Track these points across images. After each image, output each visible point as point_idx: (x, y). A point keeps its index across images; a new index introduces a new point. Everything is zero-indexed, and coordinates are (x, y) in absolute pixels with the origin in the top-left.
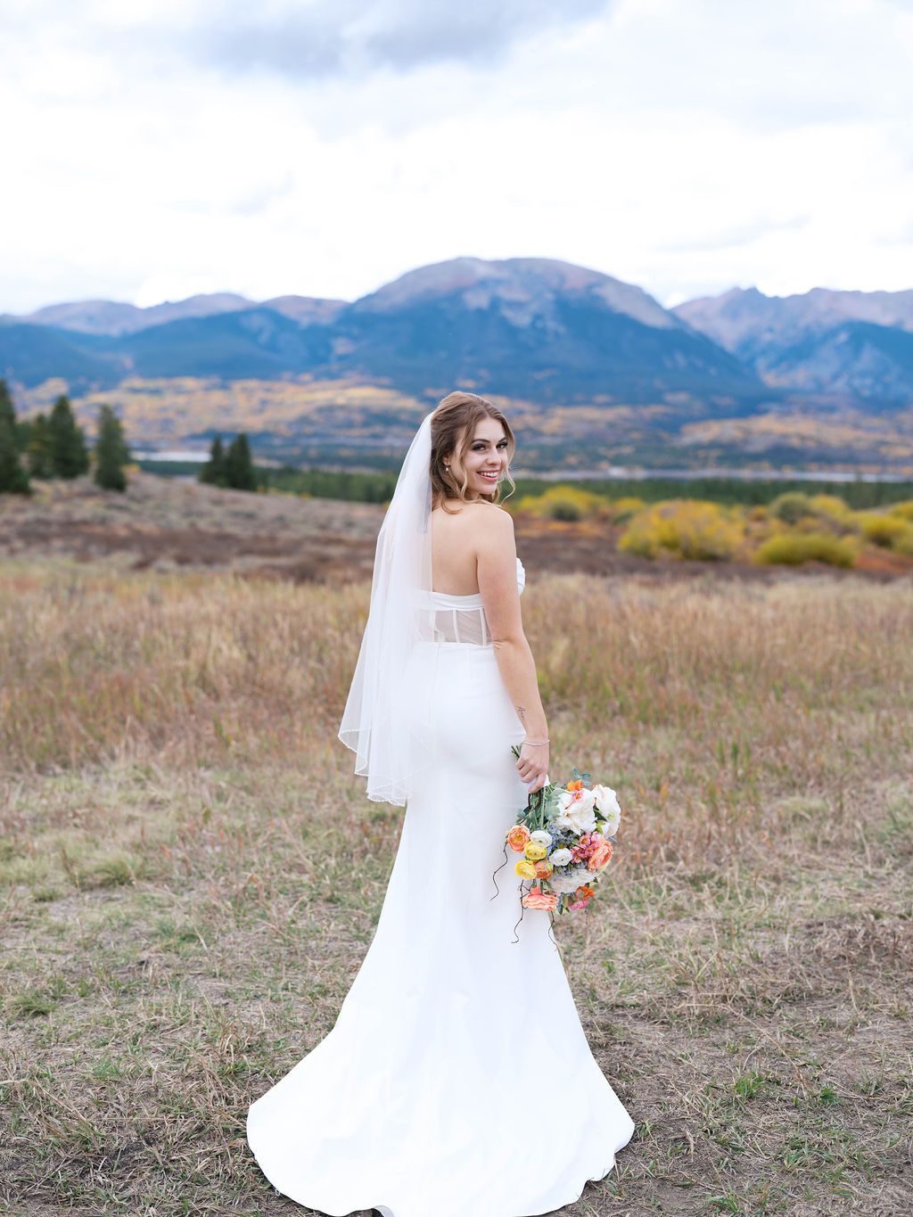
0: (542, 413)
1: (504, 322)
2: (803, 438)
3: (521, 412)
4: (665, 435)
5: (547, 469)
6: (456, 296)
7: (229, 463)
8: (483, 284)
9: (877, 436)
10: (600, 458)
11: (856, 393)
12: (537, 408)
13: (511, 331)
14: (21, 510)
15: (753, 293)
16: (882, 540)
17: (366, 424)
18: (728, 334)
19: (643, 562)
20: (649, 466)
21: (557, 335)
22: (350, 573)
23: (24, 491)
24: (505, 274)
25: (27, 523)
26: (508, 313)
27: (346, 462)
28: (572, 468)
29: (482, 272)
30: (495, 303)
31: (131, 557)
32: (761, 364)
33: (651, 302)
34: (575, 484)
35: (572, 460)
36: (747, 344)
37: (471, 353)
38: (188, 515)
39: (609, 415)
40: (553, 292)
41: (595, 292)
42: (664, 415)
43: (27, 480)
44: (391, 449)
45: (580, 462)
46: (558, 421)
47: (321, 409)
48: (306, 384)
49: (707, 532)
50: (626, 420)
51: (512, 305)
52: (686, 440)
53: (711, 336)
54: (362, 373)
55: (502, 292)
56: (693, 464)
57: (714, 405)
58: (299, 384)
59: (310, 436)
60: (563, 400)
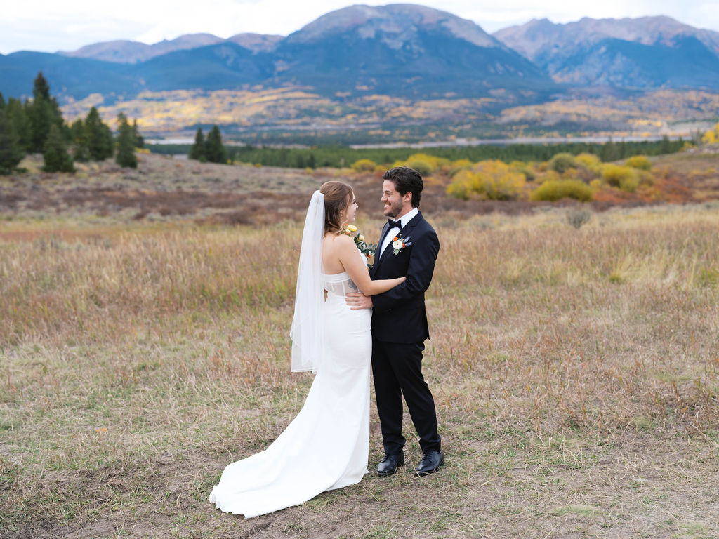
0: (412, 105)
1: (385, 46)
2: (579, 115)
3: (398, 105)
4: (491, 117)
5: (417, 141)
6: (353, 30)
7: (208, 145)
8: (370, 22)
9: (627, 113)
10: (450, 133)
11: (612, 84)
12: (408, 102)
13: (391, 52)
14: (68, 183)
15: (545, 22)
16: (614, 181)
17: (298, 117)
18: (530, 50)
19: (460, 201)
20: (481, 138)
21: (419, 53)
22: (270, 217)
23: (70, 170)
24: (385, 16)
25: (71, 191)
26: (388, 41)
27: (286, 141)
28: (432, 140)
29: (369, 14)
30: (379, 34)
31: (133, 212)
32: (551, 68)
33: (479, 30)
34: (430, 151)
35: (432, 135)
36: (542, 56)
37: (364, 68)
38: (177, 181)
39: (455, 105)
40: (416, 26)
41: (444, 24)
42: (490, 103)
43: (72, 163)
44: (316, 131)
45: (437, 136)
46: (422, 110)
47: (269, 108)
48: (258, 91)
49: (502, 181)
50: (466, 108)
51: (390, 35)
52: (505, 120)
53: (519, 51)
54: (295, 83)
55: (383, 27)
56: (510, 134)
57: (522, 97)
58: (254, 91)
59: (263, 125)
60: (425, 96)
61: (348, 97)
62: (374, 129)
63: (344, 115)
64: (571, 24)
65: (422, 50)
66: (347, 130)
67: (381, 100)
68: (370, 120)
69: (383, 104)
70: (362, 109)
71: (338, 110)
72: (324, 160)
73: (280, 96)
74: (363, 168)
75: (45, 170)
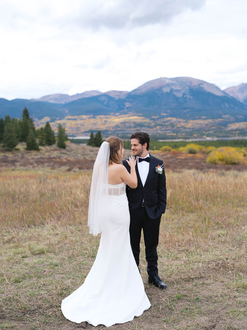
0: (186, 122)
1: (174, 95)
3: (180, 122)
4: (223, 128)
5: (188, 138)
6: (160, 89)
7: (96, 139)
8: (168, 85)
10: (204, 135)
12: (185, 121)
13: (177, 99)
14: (37, 155)
17: (135, 127)
18: (241, 97)
19: (214, 165)
20: (218, 137)
21: (190, 99)
23: (37, 149)
24: (174, 82)
25: (38, 159)
26: (175, 93)
28: (195, 138)
29: (168, 81)
30: (172, 91)
31: (67, 168)
33: (217, 88)
34: (196, 143)
35: (195, 135)
37: (165, 105)
38: (83, 155)
39: (206, 122)
40: (188, 87)
41: (201, 86)
42: (222, 121)
43: (38, 146)
45: (198, 136)
46: (191, 124)
47: (122, 123)
48: (117, 116)
49: (233, 156)
50: (211, 123)
51: (176, 91)
52: (229, 129)
53: (236, 97)
54: (134, 112)
55: (174, 87)
56: (231, 135)
57: (237, 118)
58: (115, 116)
59: (119, 131)
60: (192, 118)
61: (157, 119)
62: (169, 133)
63: (155, 126)
66: (157, 133)
67: (172, 120)
68: (167, 129)
69: (173, 121)
70: (164, 124)
71: (153, 124)
73: (127, 118)
74: (166, 150)
75: (27, 149)
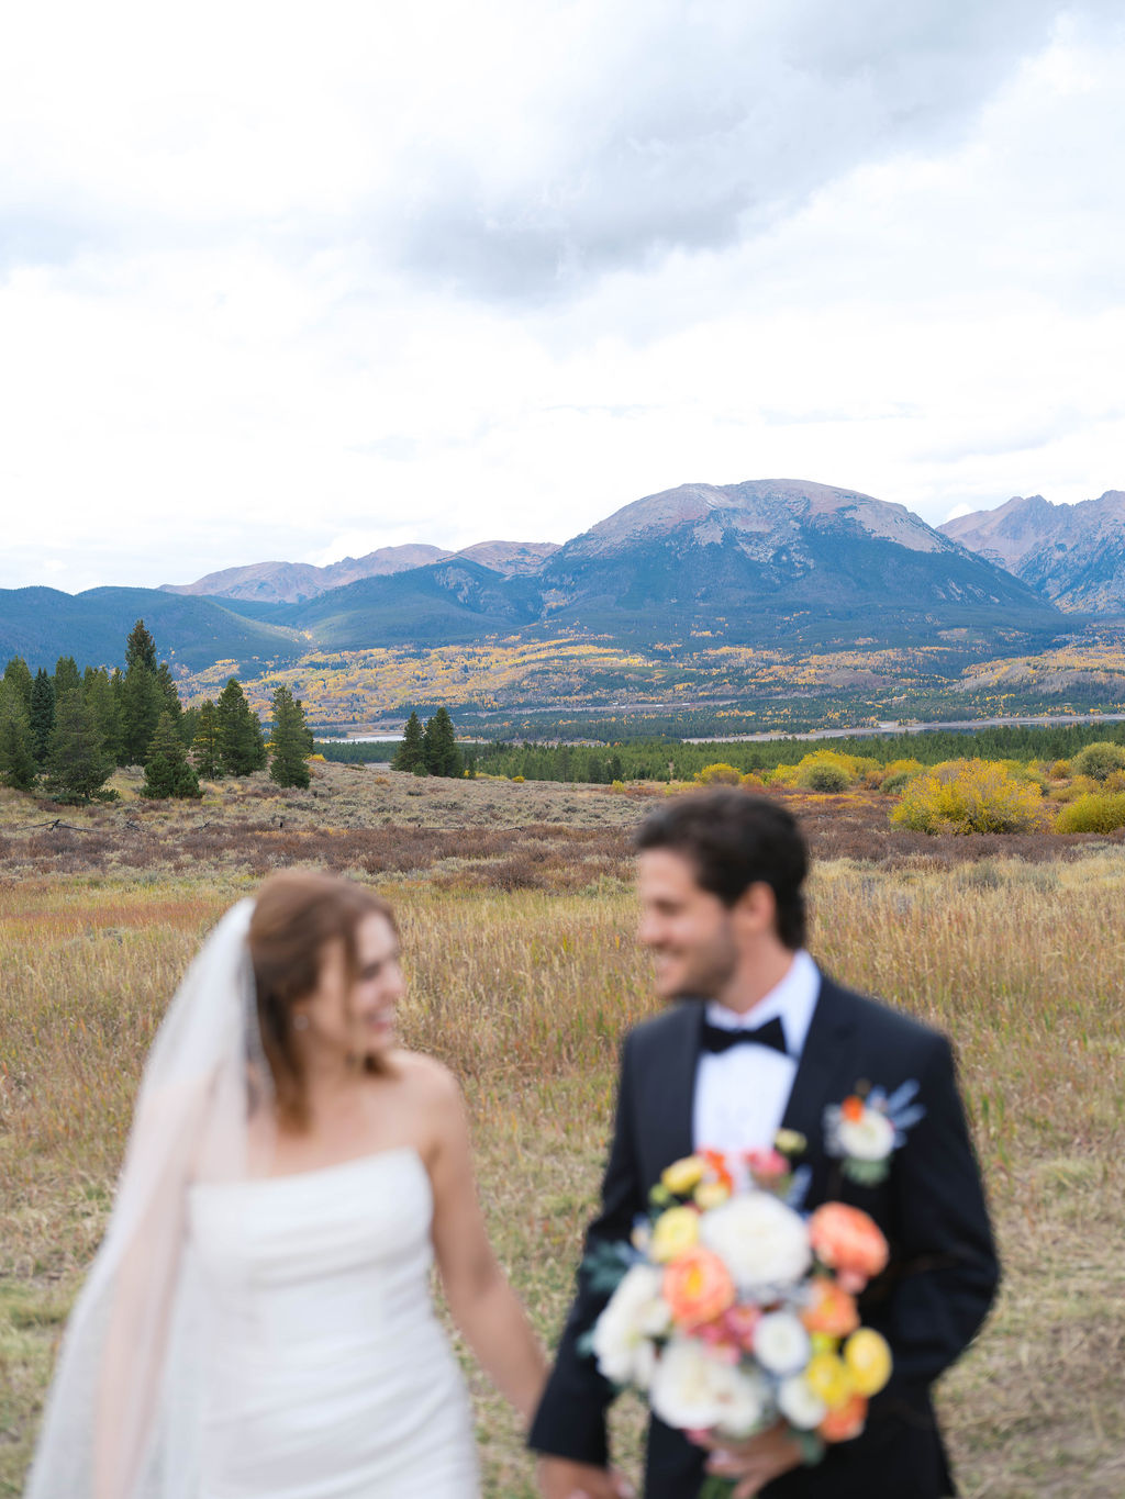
0: (794, 662)
1: (742, 557)
2: (1109, 672)
3: (770, 663)
4: (943, 680)
5: (806, 729)
6: (684, 532)
7: (428, 743)
8: (714, 515)
10: (869, 711)
12: (788, 658)
13: (754, 568)
14: (190, 816)
15: (1037, 502)
17: (585, 689)
18: (1010, 555)
19: (921, 836)
20: (927, 720)
21: (806, 569)
23: (193, 794)
24: (740, 503)
25: (195, 831)
26: (746, 547)
27: (564, 734)
28: (835, 727)
29: (713, 501)
30: (730, 537)
32: (1052, 587)
33: (915, 522)
34: (835, 744)
35: (835, 716)
36: (1034, 566)
37: (704, 597)
38: (382, 810)
39: (875, 659)
40: (797, 519)
41: (848, 515)
42: (941, 654)
43: (196, 780)
44: (618, 714)
45: (843, 716)
46: (814, 669)
47: (533, 673)
48: (513, 645)
49: (998, 795)
50: (895, 664)
51: (750, 538)
52: (969, 684)
53: (991, 558)
54: (579, 629)
55: (737, 524)
56: (981, 711)
57: (1000, 641)
58: (506, 646)
59: (521, 706)
60: (819, 645)
61: (676, 652)
62: (724, 708)
63: (669, 683)
64: (1084, 505)
65: (811, 563)
66: (677, 711)
67: (738, 656)
68: (718, 691)
69: (741, 661)
70: (703, 672)
71: (659, 676)
72: (638, 767)
73: (553, 652)
74: (718, 780)
75: (148, 793)
